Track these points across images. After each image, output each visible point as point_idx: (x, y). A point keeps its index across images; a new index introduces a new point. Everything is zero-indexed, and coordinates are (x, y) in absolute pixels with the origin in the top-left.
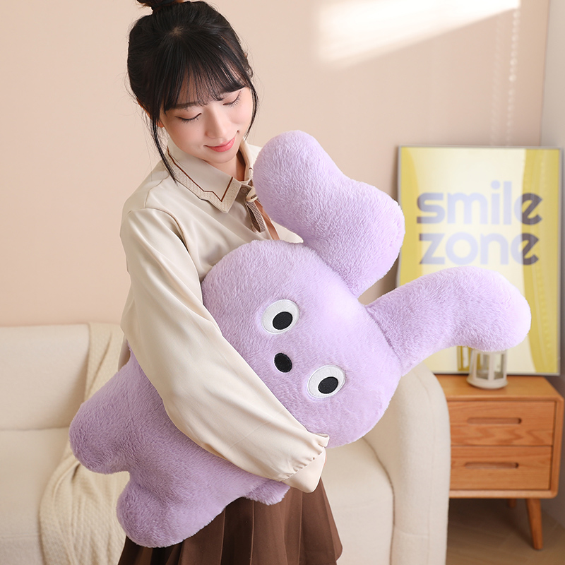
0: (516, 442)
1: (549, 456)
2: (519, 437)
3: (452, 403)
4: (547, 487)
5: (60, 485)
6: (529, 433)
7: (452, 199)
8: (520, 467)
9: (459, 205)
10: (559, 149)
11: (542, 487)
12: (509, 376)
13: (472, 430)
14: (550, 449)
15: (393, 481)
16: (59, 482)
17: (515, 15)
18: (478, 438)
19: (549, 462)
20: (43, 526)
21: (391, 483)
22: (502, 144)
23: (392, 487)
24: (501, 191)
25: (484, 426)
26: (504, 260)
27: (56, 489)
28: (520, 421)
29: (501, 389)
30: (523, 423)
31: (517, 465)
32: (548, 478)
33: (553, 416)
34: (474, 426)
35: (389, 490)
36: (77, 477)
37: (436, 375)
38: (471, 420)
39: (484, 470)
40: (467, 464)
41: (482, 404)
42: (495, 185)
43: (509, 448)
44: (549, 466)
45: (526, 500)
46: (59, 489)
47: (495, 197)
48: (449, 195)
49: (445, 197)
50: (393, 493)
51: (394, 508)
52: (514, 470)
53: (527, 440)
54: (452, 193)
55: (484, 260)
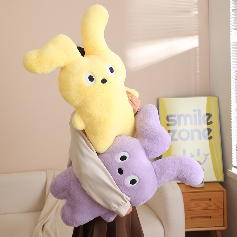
0: (209, 208)
1: (223, 213)
2: (210, 206)
3: (184, 194)
4: (223, 225)
5: (38, 233)
6: (214, 204)
7: (179, 116)
8: (212, 218)
9: (182, 119)
10: (217, 96)
11: (221, 225)
12: (205, 182)
13: (192, 204)
14: (222, 210)
15: (164, 225)
16: (38, 232)
18: (195, 207)
19: (223, 215)
21: (163, 226)
22: (196, 96)
23: (164, 227)
24: (197, 113)
25: (197, 202)
26: (200, 139)
27: (36, 234)
28: (210, 200)
29: (202, 187)
31: (211, 217)
32: (223, 222)
33: (223, 197)
34: (193, 202)
35: (163, 228)
36: (44, 229)
37: (178, 183)
38: (192, 200)
39: (198, 219)
40: (192, 218)
41: (196, 193)
42: (195, 110)
43: (207, 210)
44: (223, 217)
45: (215, 231)
46: (37, 234)
47: (195, 115)
48: (178, 115)
49: (177, 116)
50: (164, 229)
51: (165, 235)
52: (210, 219)
53: (213, 207)
54: (179, 114)
55: (193, 139)
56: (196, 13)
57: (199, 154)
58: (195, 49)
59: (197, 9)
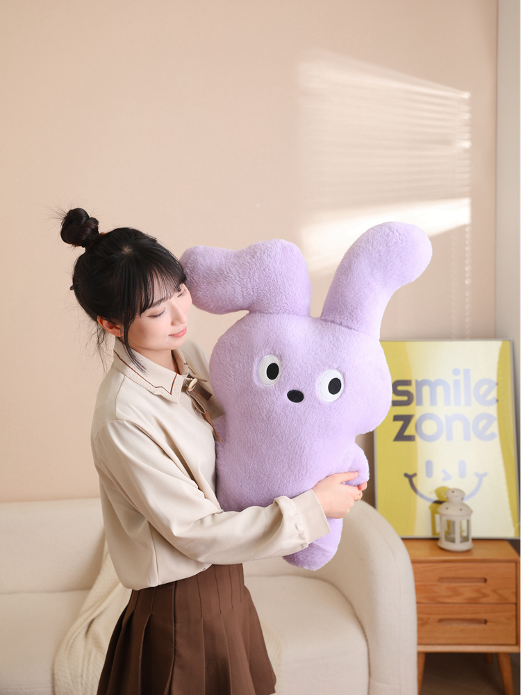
0: (483, 600)
1: (514, 613)
2: (485, 595)
3: (419, 565)
4: (514, 642)
5: (74, 640)
6: (494, 591)
7: (420, 384)
8: (488, 624)
9: (426, 390)
10: (510, 341)
11: (510, 642)
12: (474, 540)
13: (443, 589)
14: (514, 606)
15: (368, 634)
16: (74, 637)
17: (467, 230)
18: (449, 597)
19: (514, 619)
20: (56, 677)
21: (365, 636)
22: (462, 337)
23: (367, 641)
24: (461, 377)
25: (453, 585)
26: (467, 437)
27: (70, 644)
28: (485, 580)
29: (468, 552)
30: (489, 582)
31: (486, 622)
32: (514, 635)
33: (514, 576)
34: (445, 585)
35: (363, 643)
36: (90, 632)
37: (403, 539)
38: (441, 580)
39: (456, 626)
40: (441, 621)
41: (450, 565)
42: (456, 372)
43: (477, 605)
44: (514, 623)
45: (496, 655)
46: (72, 644)
47: (457, 383)
48: (417, 381)
49: (414, 383)
50: (368, 646)
51: (369, 659)
52: (483, 626)
53: (493, 598)
54: (419, 379)
55: (449, 438)
56: (467, 144)
57: (462, 474)
58: (460, 230)
59: (467, 136)
